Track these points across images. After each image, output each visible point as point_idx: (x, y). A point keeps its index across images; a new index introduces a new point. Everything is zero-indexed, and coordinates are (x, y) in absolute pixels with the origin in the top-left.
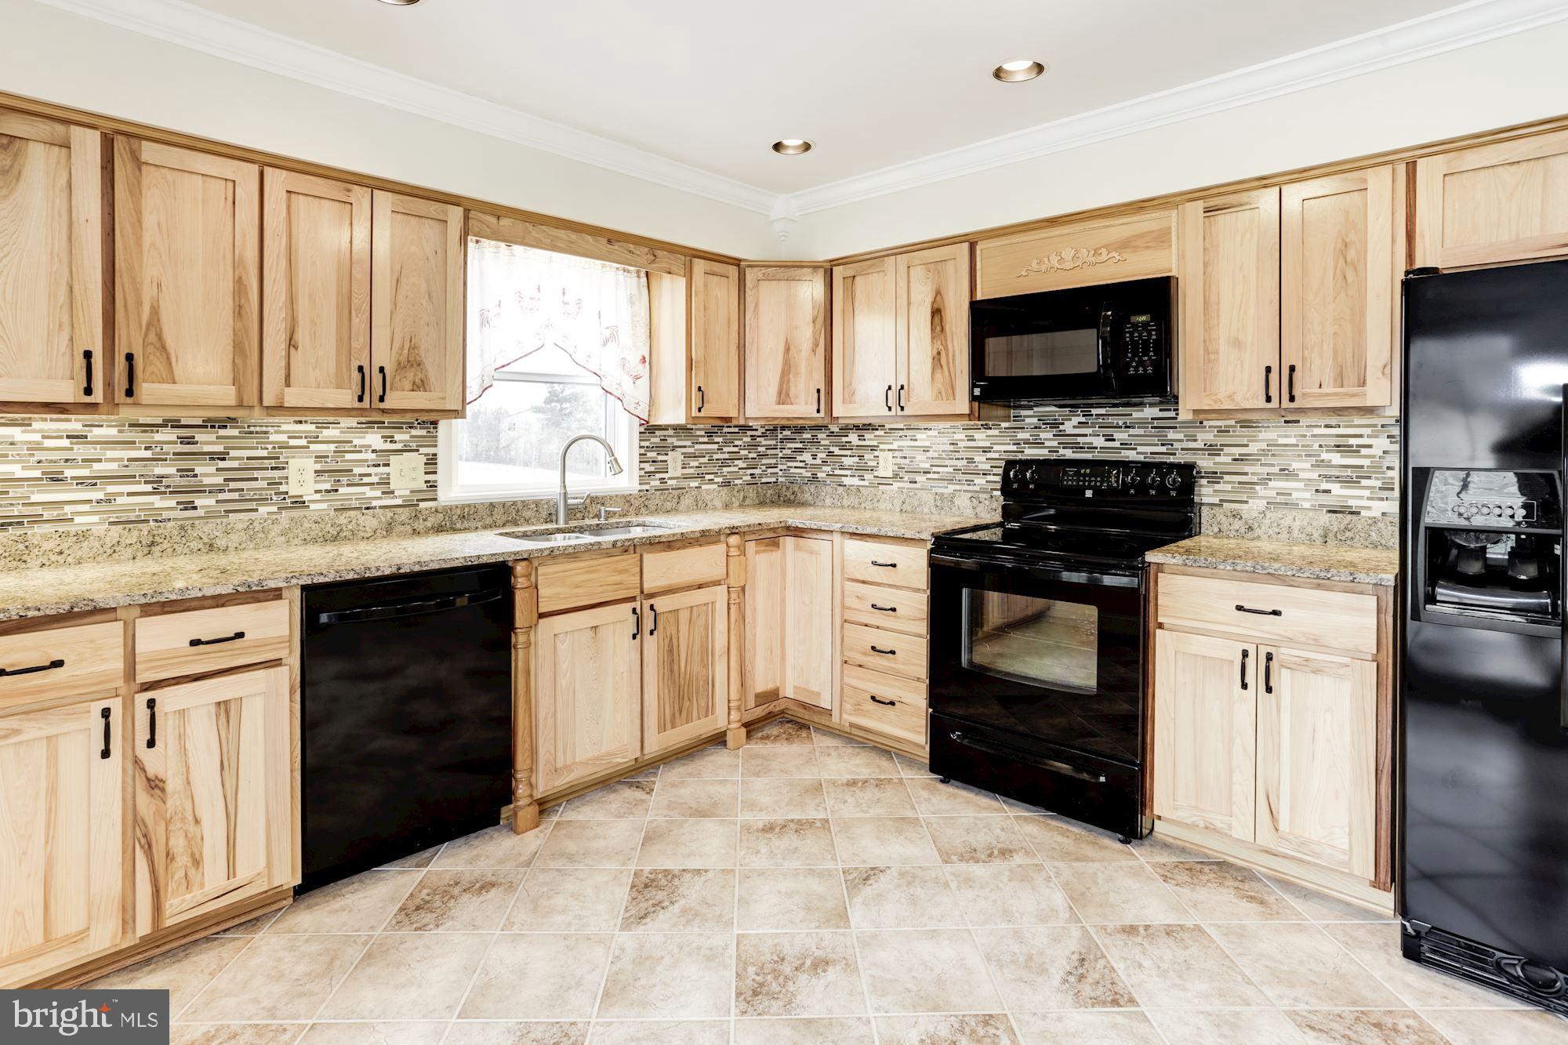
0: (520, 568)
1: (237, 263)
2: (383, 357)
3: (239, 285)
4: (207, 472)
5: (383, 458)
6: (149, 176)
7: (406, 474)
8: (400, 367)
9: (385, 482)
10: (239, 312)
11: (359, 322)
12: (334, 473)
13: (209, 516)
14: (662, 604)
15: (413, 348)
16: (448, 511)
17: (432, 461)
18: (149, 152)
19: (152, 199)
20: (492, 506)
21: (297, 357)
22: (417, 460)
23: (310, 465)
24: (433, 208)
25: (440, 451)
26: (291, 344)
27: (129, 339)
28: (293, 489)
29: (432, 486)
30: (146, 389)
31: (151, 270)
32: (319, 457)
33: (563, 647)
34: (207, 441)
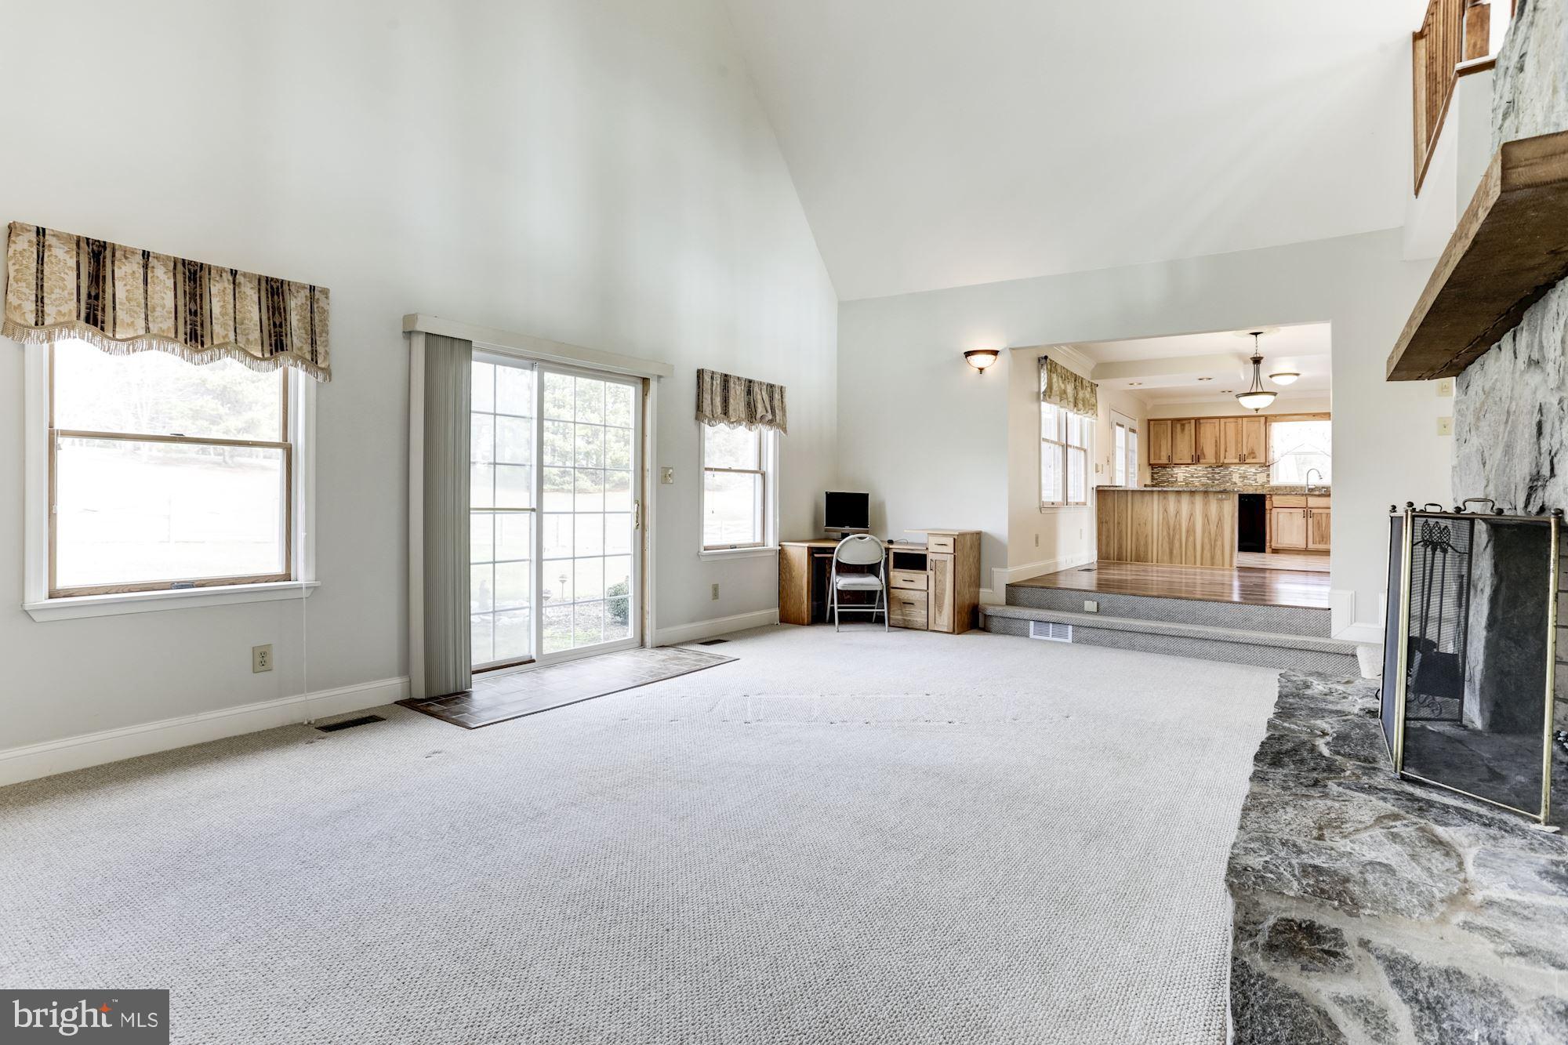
0: (1268, 496)
1: (1216, 437)
2: (1245, 452)
3: (1216, 441)
4: (1217, 477)
5: (1255, 474)
6: (1202, 425)
7: (1261, 478)
8: (1249, 454)
9: (1255, 480)
10: (1216, 446)
11: (1240, 445)
12: (1244, 477)
13: (1218, 484)
14: (1314, 511)
15: (1252, 450)
16: (1272, 487)
17: (1268, 475)
18: (1201, 421)
19: (1202, 428)
20: (1286, 487)
21: (1227, 453)
22: (1265, 475)
23: (1238, 475)
24: (1257, 419)
25: (1271, 472)
26: (1226, 451)
27: (1199, 453)
28: (1234, 480)
29: (1269, 481)
30: (1201, 461)
31: (1202, 440)
32: (1240, 474)
33: (1281, 516)
34: (1217, 470)
